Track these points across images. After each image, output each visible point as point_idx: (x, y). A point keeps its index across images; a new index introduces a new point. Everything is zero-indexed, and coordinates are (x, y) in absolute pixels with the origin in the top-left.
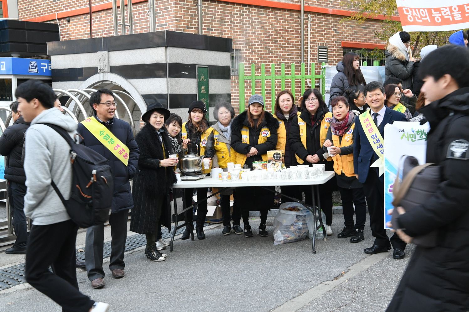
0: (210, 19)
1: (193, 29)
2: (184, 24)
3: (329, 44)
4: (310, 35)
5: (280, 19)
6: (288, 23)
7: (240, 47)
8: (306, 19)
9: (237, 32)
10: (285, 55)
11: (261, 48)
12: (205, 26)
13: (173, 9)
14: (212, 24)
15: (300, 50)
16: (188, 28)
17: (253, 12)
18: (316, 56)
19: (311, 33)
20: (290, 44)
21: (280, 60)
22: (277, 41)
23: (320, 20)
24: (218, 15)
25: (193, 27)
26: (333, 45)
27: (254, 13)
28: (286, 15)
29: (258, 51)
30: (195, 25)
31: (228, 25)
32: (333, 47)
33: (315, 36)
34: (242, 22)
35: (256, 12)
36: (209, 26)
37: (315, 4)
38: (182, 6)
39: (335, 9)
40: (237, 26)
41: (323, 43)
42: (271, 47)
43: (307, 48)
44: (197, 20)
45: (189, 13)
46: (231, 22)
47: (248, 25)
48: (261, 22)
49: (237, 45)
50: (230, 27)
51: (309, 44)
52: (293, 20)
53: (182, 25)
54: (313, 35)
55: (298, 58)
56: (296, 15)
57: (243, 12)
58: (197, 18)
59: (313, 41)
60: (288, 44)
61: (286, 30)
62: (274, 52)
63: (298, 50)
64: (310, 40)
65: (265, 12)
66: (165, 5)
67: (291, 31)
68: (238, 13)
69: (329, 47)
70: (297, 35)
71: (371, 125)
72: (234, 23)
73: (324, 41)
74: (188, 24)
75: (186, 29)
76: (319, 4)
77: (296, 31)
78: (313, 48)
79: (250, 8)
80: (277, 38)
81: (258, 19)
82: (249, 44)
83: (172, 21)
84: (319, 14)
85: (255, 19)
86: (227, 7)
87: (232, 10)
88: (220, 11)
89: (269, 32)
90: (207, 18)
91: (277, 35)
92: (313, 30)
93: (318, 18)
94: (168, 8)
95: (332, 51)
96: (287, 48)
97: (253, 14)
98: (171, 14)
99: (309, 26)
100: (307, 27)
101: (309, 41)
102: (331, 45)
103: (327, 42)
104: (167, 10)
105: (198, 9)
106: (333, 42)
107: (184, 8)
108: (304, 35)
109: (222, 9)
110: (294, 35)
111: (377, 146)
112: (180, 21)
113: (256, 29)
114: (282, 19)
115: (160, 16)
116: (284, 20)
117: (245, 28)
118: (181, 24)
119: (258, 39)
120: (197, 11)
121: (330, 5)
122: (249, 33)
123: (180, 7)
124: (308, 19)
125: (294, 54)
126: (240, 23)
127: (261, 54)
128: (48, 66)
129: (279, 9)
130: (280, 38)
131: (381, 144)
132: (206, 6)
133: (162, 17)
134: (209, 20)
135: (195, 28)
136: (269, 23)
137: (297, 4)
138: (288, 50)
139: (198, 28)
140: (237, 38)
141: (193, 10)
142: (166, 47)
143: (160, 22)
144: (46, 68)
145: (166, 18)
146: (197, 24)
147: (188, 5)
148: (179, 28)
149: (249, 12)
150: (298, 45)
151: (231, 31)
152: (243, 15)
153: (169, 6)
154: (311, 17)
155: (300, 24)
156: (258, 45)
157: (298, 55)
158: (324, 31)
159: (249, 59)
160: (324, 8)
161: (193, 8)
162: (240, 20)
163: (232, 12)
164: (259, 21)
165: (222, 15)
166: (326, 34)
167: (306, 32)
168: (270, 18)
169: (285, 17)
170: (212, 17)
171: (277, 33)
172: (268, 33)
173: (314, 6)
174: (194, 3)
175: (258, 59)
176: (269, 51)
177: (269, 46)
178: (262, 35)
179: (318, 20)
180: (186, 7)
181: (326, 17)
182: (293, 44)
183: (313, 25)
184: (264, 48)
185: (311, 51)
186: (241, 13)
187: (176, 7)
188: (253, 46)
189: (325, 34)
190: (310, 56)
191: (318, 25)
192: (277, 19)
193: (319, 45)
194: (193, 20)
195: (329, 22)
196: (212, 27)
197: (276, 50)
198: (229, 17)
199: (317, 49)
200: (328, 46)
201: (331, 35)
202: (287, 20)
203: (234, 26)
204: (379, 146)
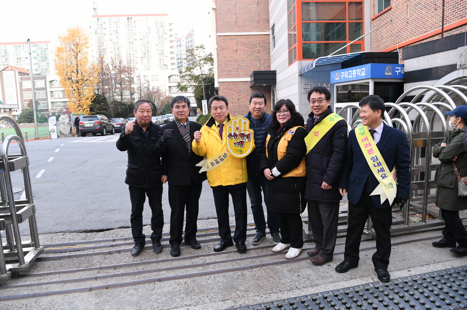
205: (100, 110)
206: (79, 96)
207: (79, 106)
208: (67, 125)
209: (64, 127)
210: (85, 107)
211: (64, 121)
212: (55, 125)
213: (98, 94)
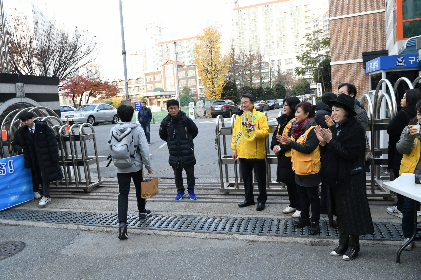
128: (416, 59)
144: (414, 60)
205: (230, 95)
206: (213, 84)
207: (213, 92)
208: (202, 109)
209: (200, 110)
210: (217, 93)
211: (200, 105)
212: (193, 109)
213: (229, 82)
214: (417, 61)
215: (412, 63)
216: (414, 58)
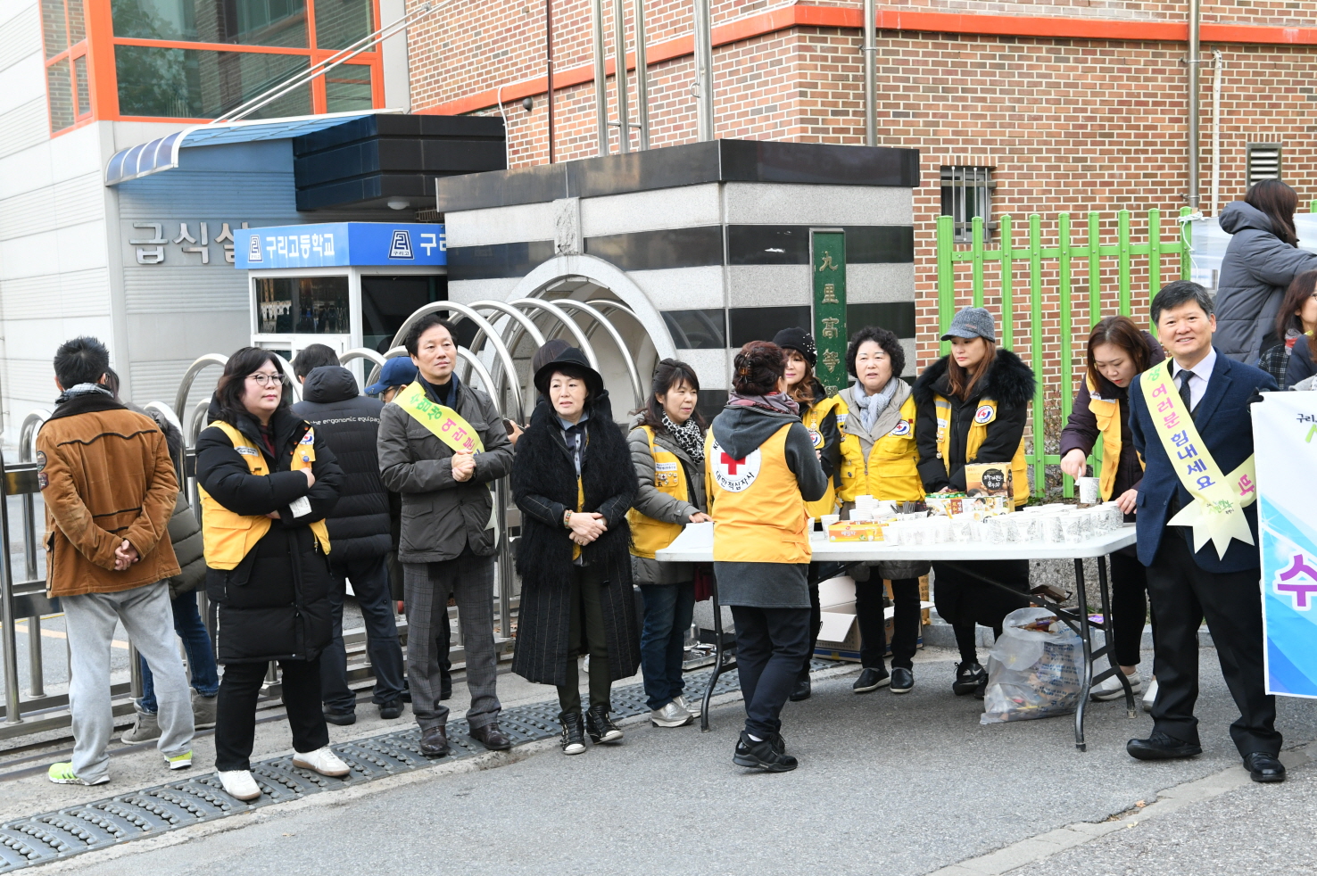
0: (901, 85)
1: (851, 117)
2: (823, 104)
3: (1285, 136)
4: (1222, 113)
5: (1120, 70)
6: (1146, 79)
7: (993, 159)
8: (1206, 65)
9: (984, 117)
10: (1137, 176)
11: (1059, 159)
12: (885, 106)
13: (792, 64)
14: (908, 97)
15: (1187, 160)
16: (835, 113)
17: (1035, 55)
18: (1242, 175)
19: (1222, 105)
20: (1154, 144)
21: (1121, 192)
22: (1111, 135)
23: (1255, 66)
24: (924, 72)
25: (851, 110)
26: (1301, 136)
27: (1037, 57)
28: (1140, 58)
29: (1048, 168)
30: (857, 105)
31: (955, 99)
32: (1301, 144)
33: (1238, 113)
34: (998, 88)
35: (1044, 54)
36: (898, 106)
37: (1239, 18)
38: (819, 53)
39: (1308, 27)
40: (984, 100)
41: (1265, 133)
42: (1089, 156)
43: (1210, 152)
44: (861, 91)
45: (840, 73)
46: (964, 90)
47: (1017, 96)
48: (1057, 85)
49: (983, 156)
50: (960, 104)
51: (1216, 140)
52: (1163, 72)
53: (819, 107)
54: (1229, 113)
55: (1180, 183)
56: (1172, 55)
57: (1002, 57)
58: (861, 84)
59: (1229, 128)
60: (1146, 144)
61: (1138, 103)
62: (1101, 168)
63: (1180, 160)
64: (1221, 129)
65: (1072, 54)
66: (773, 54)
67: (1155, 104)
68: (988, 62)
69: (1286, 144)
70: (1176, 116)
71: (1172, 406)
72: (975, 91)
73: (1269, 128)
74: (835, 104)
75: (830, 117)
76: (1252, 16)
77: (1172, 104)
78: (1230, 152)
79: (1026, 46)
80: (1111, 127)
81: (1049, 76)
82: (1022, 151)
83: (790, 96)
84: (1251, 46)
85: (1039, 76)
86: (954, 47)
87: (968, 56)
88: (930, 59)
89: (1085, 110)
90: (892, 83)
91: (1111, 119)
92: (1230, 97)
93: (1248, 58)
94: (780, 62)
95: (1297, 156)
96: (1142, 156)
97: (1034, 62)
98: (789, 78)
99: (1217, 85)
100: (1211, 89)
101: (1216, 131)
102: (1294, 137)
103: (1278, 129)
104: (777, 68)
105: (863, 60)
106: (1301, 129)
107: (825, 59)
108: (1198, 113)
109: (936, 55)
110: (1167, 117)
111: (1189, 467)
112: (813, 95)
113: (1044, 105)
114: (1129, 70)
115: (760, 85)
116: (1133, 74)
117: (1007, 104)
118: (815, 103)
119: (1049, 135)
120: (861, 65)
121: (1292, 17)
122: (1021, 118)
123: (813, 58)
124: (1214, 64)
125: (1167, 171)
126: (994, 91)
127: (1057, 176)
128: (438, 239)
129: (1117, 42)
130: (1120, 127)
131: (1200, 460)
132: (891, 48)
133: (763, 88)
134: (897, 88)
135: (855, 113)
136: (1085, 86)
137: (1176, 21)
138: (1147, 160)
139: (864, 114)
140: (984, 134)
141: (850, 64)
142: (722, 184)
143: (760, 102)
144: (434, 245)
145: (774, 90)
146: (861, 102)
147: (835, 50)
148: (809, 116)
149: (1020, 58)
150: (1180, 144)
151: (965, 117)
152: (1001, 66)
153: (783, 57)
154: (1224, 57)
155: (1187, 80)
156: (1048, 151)
157: (1180, 175)
158: (1270, 97)
159: (1020, 192)
160: (1271, 26)
161: (850, 56)
162: (992, 83)
163: (969, 61)
164: (1053, 80)
165: (936, 72)
166: (1278, 106)
167: (1205, 104)
168: (1086, 70)
169: (1138, 62)
170: (907, 80)
171: (1111, 111)
172: (1081, 115)
173: (1235, 23)
174: (854, 42)
175: (1050, 192)
176: (1084, 168)
177: (1084, 151)
178: (1062, 122)
179: (1247, 66)
180: (830, 55)
181: (1275, 54)
182: (1163, 144)
183: (1231, 81)
184: (1067, 160)
185: (1222, 160)
186: (997, 61)
187: (802, 58)
188: (1034, 156)
189: (1273, 106)
190: (1221, 175)
191: (1247, 82)
192: (1112, 70)
193: (1249, 140)
194: (851, 92)
195: (1288, 67)
196: (906, 106)
197: (1106, 163)
198: (959, 77)
199: (1243, 152)
200: (1282, 140)
201: (1294, 106)
202: (1145, 71)
203: (974, 99)
204: (1193, 465)
214: (442, 249)
215: (429, 254)
216: (433, 236)
